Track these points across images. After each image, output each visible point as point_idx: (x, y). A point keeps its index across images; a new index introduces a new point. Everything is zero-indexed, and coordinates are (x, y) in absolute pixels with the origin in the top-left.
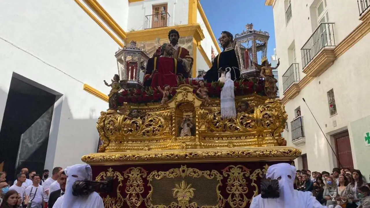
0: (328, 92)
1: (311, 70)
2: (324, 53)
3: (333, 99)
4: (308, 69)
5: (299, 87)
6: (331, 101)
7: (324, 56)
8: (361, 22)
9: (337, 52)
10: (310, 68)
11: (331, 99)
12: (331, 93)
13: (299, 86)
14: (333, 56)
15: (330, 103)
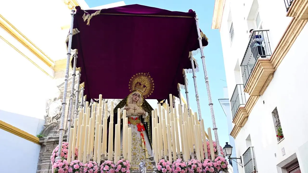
0: (273, 113)
1: (252, 87)
2: (259, 64)
3: (278, 120)
4: (249, 87)
5: (246, 112)
6: (277, 124)
7: (260, 67)
8: (291, 18)
9: (274, 62)
10: (250, 85)
11: (277, 121)
12: (275, 113)
13: (246, 109)
14: (271, 67)
15: (276, 125)
